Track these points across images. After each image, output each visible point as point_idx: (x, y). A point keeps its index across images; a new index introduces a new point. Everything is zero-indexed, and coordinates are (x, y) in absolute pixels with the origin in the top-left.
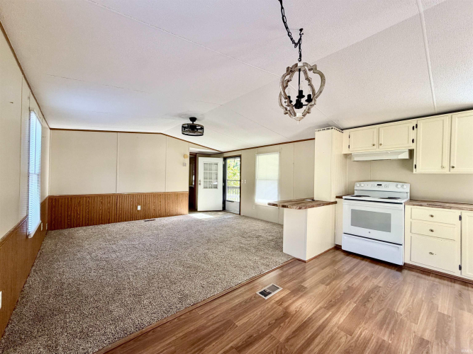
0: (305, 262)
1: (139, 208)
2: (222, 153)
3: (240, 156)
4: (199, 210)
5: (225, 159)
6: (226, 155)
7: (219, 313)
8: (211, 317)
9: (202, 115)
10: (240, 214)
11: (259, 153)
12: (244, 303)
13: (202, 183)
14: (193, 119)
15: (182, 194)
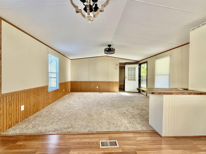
0: (161, 136)
1: (97, 87)
2: (138, 62)
3: (147, 62)
4: (125, 91)
5: (140, 65)
6: (140, 62)
7: (72, 141)
8: (66, 142)
9: (111, 42)
10: (147, 95)
11: (157, 58)
12: (87, 143)
13: (127, 77)
14: (110, 46)
15: (116, 82)
